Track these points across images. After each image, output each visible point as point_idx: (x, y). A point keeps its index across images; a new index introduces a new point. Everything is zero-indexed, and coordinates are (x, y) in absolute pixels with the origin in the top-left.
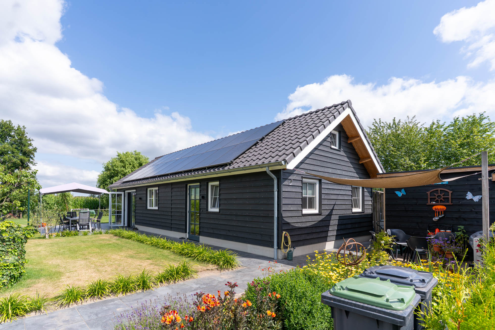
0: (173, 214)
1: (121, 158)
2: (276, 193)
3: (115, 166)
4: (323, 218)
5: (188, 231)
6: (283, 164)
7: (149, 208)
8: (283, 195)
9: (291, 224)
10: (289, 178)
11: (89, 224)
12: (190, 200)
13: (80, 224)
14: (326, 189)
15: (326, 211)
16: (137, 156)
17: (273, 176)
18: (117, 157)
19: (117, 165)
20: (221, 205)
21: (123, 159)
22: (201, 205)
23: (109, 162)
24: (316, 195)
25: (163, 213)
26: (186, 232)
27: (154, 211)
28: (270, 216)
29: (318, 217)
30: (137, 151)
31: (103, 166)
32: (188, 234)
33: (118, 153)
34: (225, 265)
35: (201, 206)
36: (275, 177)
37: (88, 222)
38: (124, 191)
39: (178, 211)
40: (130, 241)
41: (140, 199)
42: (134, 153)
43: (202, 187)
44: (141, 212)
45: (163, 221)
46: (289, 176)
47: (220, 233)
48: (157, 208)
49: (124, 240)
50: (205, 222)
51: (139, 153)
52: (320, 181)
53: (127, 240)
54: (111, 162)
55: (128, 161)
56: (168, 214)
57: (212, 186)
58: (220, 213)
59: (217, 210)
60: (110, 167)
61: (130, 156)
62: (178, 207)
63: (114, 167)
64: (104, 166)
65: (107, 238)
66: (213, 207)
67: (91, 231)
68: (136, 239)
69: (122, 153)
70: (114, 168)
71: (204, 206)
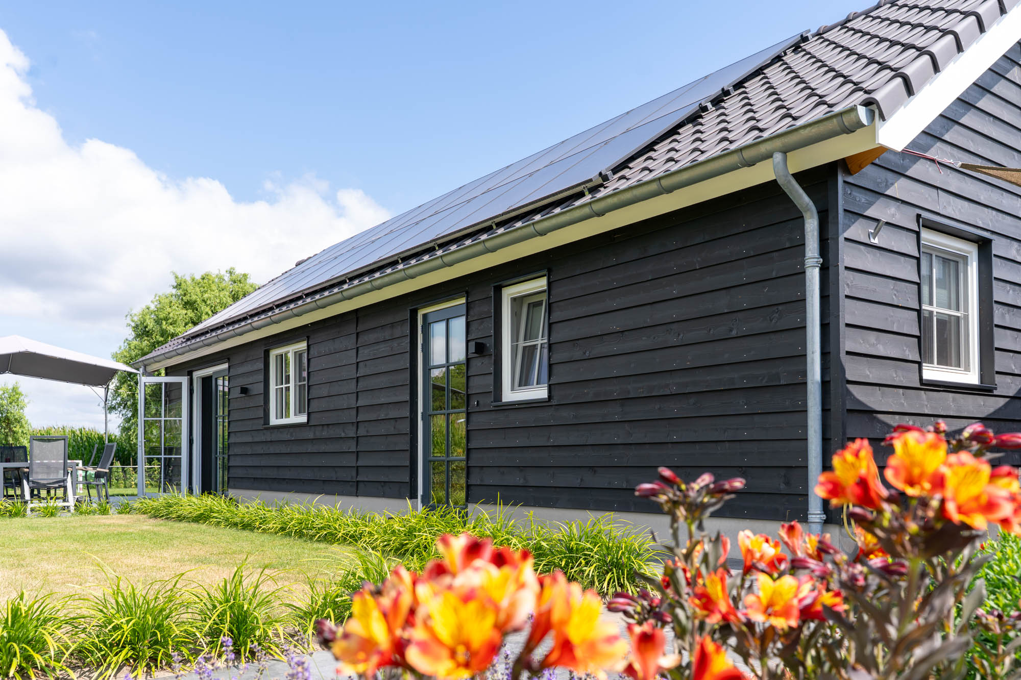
0: (362, 432)
1: (185, 295)
2: (813, 276)
3: (166, 319)
4: (1000, 409)
5: (420, 492)
6: (864, 119)
7: (274, 421)
8: (847, 283)
9: (880, 416)
10: (869, 213)
11: (64, 481)
12: (427, 369)
13: (33, 482)
14: (1008, 286)
15: (1009, 379)
16: (236, 287)
17: (802, 198)
18: (174, 291)
19: (171, 315)
20: (556, 369)
21: (194, 297)
22: (474, 382)
23: (148, 308)
24: (966, 309)
25: (325, 434)
26: (413, 496)
27: (291, 430)
28: (782, 382)
29: (980, 400)
30: (239, 271)
31: (129, 321)
32: (423, 502)
33: (176, 277)
34: (608, 577)
35: (471, 384)
36: (811, 203)
37: (60, 475)
38: (190, 374)
39: (382, 416)
40: (203, 527)
41: (244, 391)
42: (227, 277)
43: (475, 311)
44: (248, 439)
45: (324, 461)
46: (870, 204)
47: (552, 483)
48: (303, 419)
49: (183, 525)
50: (491, 444)
51: (245, 276)
52: (984, 245)
53: (194, 526)
54: (153, 307)
55: (208, 302)
56: (343, 435)
57: (517, 301)
58: (554, 402)
59: (539, 393)
60: (151, 324)
61: (214, 287)
62: (383, 400)
63: (164, 323)
64: (133, 321)
65: (123, 522)
66: (520, 385)
67: (72, 508)
68: (227, 520)
69: (189, 281)
70: (164, 327)
71: (481, 384)
